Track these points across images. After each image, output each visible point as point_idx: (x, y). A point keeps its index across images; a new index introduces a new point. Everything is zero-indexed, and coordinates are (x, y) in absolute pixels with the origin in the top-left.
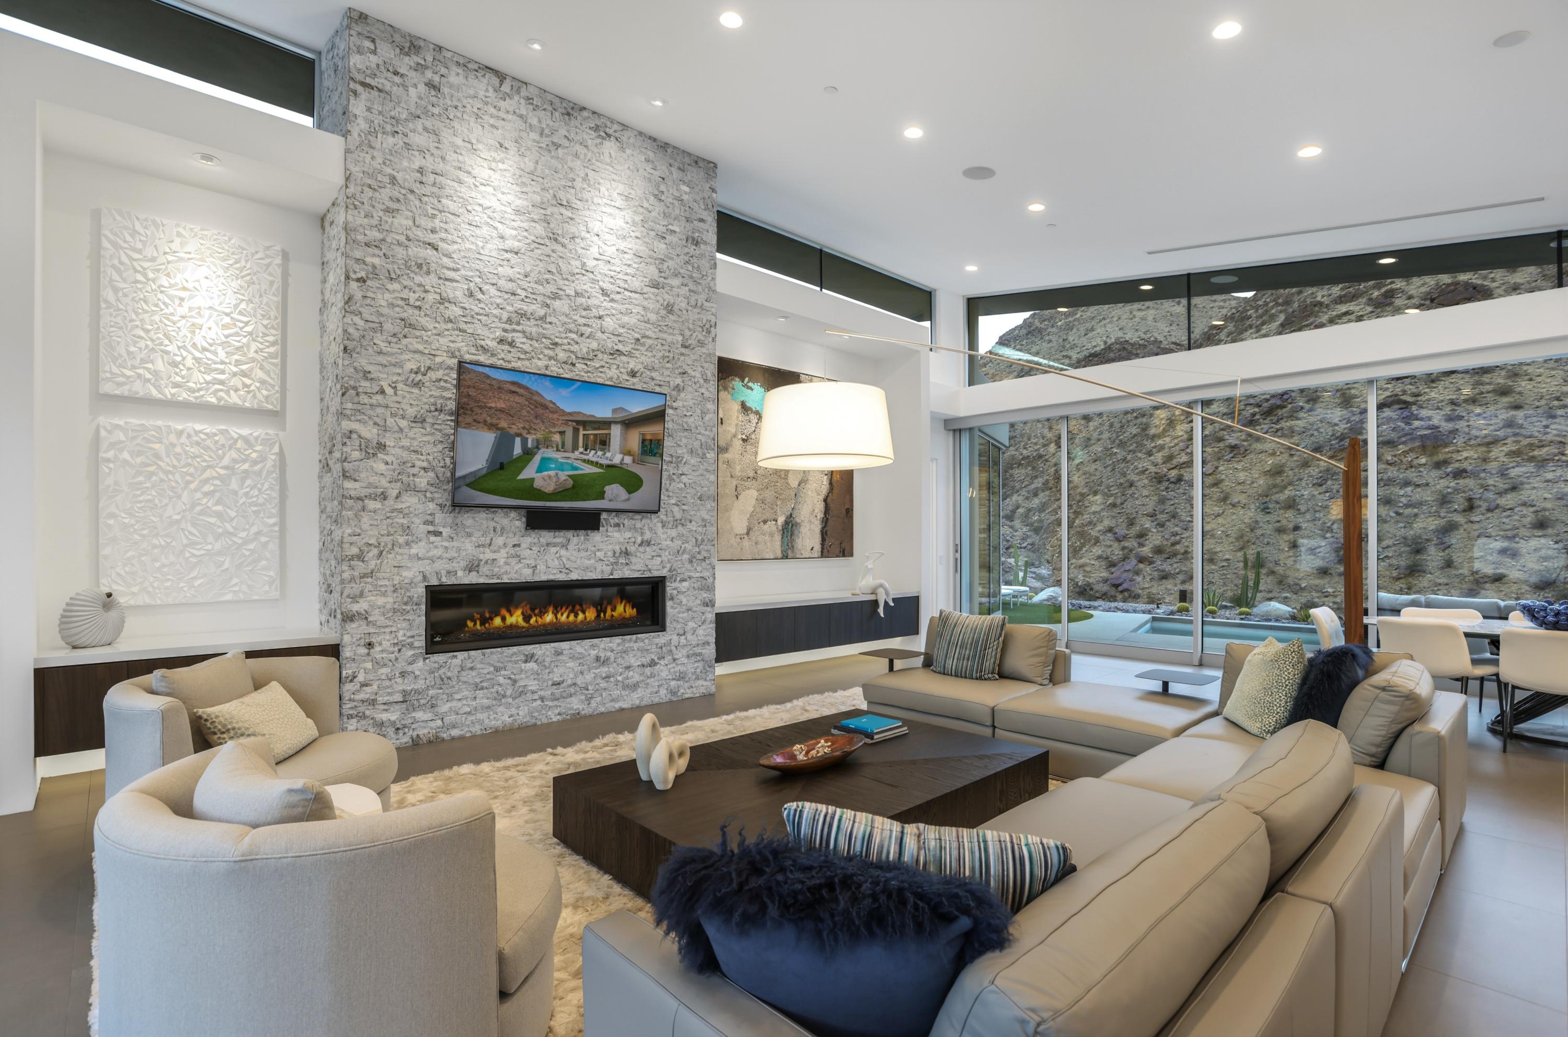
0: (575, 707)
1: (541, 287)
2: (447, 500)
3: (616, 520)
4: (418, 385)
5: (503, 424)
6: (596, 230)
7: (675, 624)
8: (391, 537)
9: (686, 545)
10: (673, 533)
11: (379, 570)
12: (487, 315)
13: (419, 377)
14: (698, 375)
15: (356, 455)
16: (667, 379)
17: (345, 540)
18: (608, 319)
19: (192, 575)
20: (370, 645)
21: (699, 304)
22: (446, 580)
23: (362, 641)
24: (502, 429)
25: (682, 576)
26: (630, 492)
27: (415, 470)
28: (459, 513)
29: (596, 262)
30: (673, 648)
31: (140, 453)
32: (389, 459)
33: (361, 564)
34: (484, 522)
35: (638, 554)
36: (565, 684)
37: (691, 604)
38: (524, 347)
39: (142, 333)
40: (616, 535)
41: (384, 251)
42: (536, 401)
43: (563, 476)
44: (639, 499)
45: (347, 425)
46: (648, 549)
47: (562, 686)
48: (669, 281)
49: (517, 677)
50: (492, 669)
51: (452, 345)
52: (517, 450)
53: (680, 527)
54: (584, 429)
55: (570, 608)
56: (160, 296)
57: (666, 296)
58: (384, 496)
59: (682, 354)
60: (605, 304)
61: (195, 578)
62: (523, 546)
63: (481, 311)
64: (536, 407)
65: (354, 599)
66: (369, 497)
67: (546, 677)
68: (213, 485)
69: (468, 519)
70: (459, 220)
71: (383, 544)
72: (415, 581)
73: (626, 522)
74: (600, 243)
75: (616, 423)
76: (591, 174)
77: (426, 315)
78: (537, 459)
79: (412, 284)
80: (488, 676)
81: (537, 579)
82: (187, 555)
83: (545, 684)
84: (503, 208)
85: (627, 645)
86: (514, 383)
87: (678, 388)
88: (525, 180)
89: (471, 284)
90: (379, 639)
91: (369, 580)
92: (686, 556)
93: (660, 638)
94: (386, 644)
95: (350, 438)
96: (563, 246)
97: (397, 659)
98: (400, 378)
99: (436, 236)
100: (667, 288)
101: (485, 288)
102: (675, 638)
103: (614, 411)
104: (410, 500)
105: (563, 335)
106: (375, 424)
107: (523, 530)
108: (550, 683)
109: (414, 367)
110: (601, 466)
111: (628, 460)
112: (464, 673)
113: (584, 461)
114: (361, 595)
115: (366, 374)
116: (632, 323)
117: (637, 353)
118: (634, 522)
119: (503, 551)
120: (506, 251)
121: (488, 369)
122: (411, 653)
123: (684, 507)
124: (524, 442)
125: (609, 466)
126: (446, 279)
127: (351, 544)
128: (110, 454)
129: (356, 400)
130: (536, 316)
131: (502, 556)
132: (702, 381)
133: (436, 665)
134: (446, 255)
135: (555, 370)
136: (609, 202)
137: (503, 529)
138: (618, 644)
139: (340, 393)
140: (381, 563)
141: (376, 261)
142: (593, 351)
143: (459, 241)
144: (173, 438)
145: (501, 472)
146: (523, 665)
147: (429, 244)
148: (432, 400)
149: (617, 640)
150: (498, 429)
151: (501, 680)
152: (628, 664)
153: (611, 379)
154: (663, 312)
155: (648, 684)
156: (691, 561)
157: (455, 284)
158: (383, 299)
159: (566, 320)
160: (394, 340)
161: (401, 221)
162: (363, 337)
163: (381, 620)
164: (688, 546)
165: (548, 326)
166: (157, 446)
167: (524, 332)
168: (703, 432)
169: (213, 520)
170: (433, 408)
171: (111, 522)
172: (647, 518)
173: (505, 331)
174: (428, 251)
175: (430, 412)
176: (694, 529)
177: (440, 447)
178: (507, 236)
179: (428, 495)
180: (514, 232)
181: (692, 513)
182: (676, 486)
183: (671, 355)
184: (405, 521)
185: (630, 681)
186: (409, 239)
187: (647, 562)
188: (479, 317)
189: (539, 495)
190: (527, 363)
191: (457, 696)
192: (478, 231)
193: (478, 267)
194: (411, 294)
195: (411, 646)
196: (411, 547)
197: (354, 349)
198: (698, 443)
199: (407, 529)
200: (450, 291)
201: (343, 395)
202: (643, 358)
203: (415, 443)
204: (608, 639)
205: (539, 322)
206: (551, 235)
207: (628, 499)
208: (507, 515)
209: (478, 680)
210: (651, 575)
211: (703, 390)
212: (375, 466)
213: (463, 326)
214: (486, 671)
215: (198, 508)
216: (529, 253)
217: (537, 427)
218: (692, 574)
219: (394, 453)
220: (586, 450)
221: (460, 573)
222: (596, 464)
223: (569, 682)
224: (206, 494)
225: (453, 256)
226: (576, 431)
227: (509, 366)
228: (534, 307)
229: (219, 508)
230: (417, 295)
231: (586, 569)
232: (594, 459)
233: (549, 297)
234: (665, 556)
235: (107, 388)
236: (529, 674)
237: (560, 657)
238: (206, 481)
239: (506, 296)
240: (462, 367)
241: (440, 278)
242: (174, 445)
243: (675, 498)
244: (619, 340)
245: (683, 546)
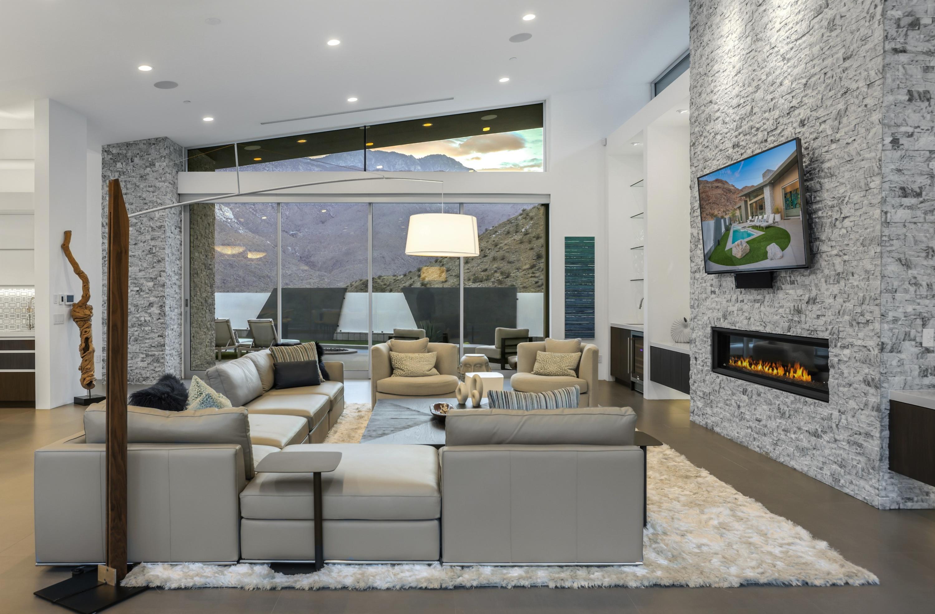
0: (767, 447)
1: (750, 88)
3: (791, 278)
7: (836, 398)
9: (848, 305)
11: (698, 315)
12: (729, 132)
14: (860, 84)
18: (786, 81)
20: (696, 359)
22: (717, 324)
24: (716, 216)
25: (843, 341)
26: (783, 249)
28: (721, 277)
29: (778, 34)
30: (834, 426)
32: (700, 248)
33: (694, 311)
34: (729, 284)
35: (807, 312)
37: (852, 378)
38: (743, 143)
40: (792, 292)
41: (699, 121)
43: (744, 243)
44: (792, 254)
45: (691, 232)
46: (814, 308)
47: (761, 423)
49: (740, 404)
50: (730, 392)
52: (723, 229)
53: (842, 283)
54: (750, 200)
57: (829, 14)
58: (699, 271)
59: (845, 70)
60: (784, 68)
62: (744, 301)
63: (727, 130)
66: (696, 272)
67: (753, 411)
69: (724, 282)
70: (720, 73)
71: (699, 300)
72: (708, 323)
73: (798, 278)
74: (781, 12)
78: (731, 233)
79: (706, 133)
80: (729, 397)
81: (750, 329)
84: (735, 44)
85: (798, 405)
88: (742, 10)
89: (724, 114)
90: (698, 357)
91: (696, 321)
92: (847, 318)
93: (823, 409)
94: (700, 360)
95: (691, 239)
96: (761, 40)
97: (702, 371)
99: (713, 94)
101: (729, 112)
102: (836, 415)
103: (764, 175)
105: (761, 119)
108: (754, 417)
110: (762, 229)
112: (721, 390)
114: (694, 329)
116: (801, 71)
117: (805, 100)
118: (804, 279)
119: (736, 306)
122: (706, 369)
123: (845, 258)
124: (725, 222)
126: (716, 120)
130: (748, 113)
131: (735, 309)
133: (714, 380)
134: (715, 104)
140: (699, 311)
143: (720, 88)
145: (719, 246)
146: (742, 396)
147: (710, 102)
151: (734, 403)
152: (799, 425)
154: (826, 35)
156: (851, 324)
157: (719, 120)
159: (762, 104)
161: (703, 96)
163: (699, 346)
165: (754, 117)
167: (743, 132)
173: (736, 137)
174: (710, 107)
176: (855, 284)
178: (736, 64)
180: (738, 57)
181: (854, 264)
182: (837, 233)
184: (704, 286)
185: (801, 444)
186: (705, 106)
187: (814, 322)
188: (727, 135)
189: (736, 261)
192: (725, 74)
193: (726, 100)
195: (706, 364)
196: (707, 302)
198: (862, 172)
199: (705, 291)
200: (717, 126)
202: (810, 101)
205: (749, 118)
206: (755, 38)
207: (785, 257)
209: (726, 398)
210: (817, 336)
213: (721, 147)
216: (745, 66)
217: (729, 208)
218: (854, 341)
220: (753, 217)
221: (721, 321)
223: (764, 422)
225: (718, 101)
226: (746, 203)
228: (747, 107)
230: (707, 139)
231: (774, 324)
232: (758, 224)
233: (754, 92)
234: (828, 316)
236: (745, 404)
237: (760, 398)
239: (736, 110)
243: (838, 248)
244: (793, 97)
245: (844, 305)
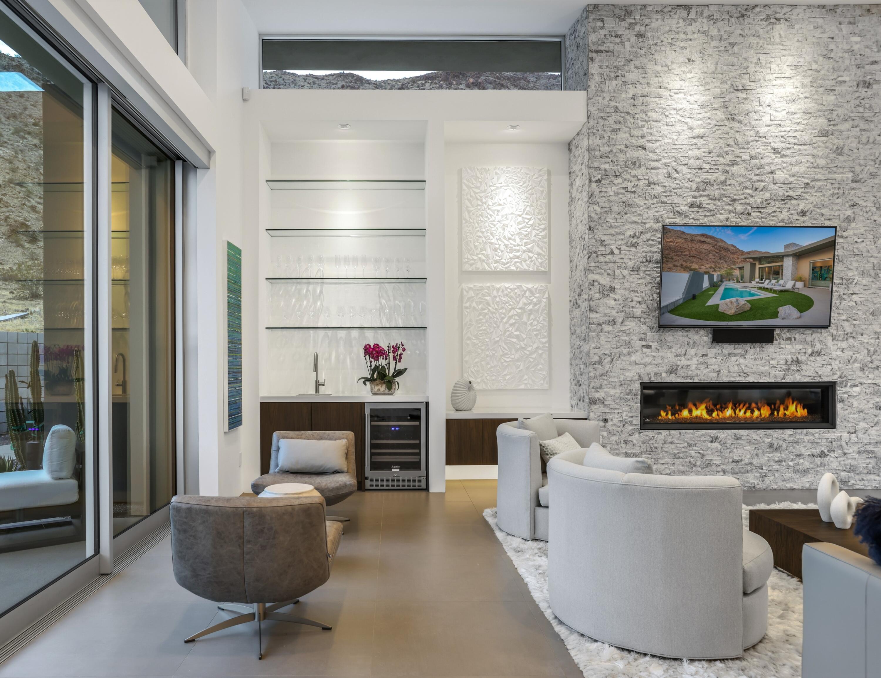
0: (751, 481)
1: (722, 159)
2: (655, 323)
3: (788, 335)
4: (634, 245)
5: (695, 266)
6: (767, 103)
7: (845, 423)
8: (619, 349)
9: (858, 355)
10: (844, 345)
11: (611, 372)
12: (681, 188)
13: (635, 240)
14: (869, 204)
15: (597, 296)
16: (837, 213)
17: (591, 352)
18: (779, 172)
19: (504, 373)
20: (605, 420)
21: (871, 140)
22: (654, 379)
23: (601, 418)
24: (694, 270)
25: (853, 382)
26: (801, 311)
27: (633, 304)
28: (663, 332)
29: (768, 128)
30: (844, 444)
31: (480, 303)
32: (617, 297)
33: (600, 367)
34: (681, 338)
35: (809, 363)
36: (743, 462)
37: (862, 407)
38: (709, 207)
39: (480, 234)
40: (788, 347)
41: (611, 158)
42: (720, 246)
43: (742, 301)
44: (809, 317)
45: (591, 277)
46: (818, 358)
47: (740, 463)
48: (839, 127)
49: (705, 453)
50: (686, 445)
51: (656, 214)
52: (706, 284)
53: (851, 340)
54: (760, 264)
55: (747, 405)
56: (489, 211)
57: (836, 141)
58: (614, 322)
59: (853, 189)
60: (776, 160)
61: (506, 375)
62: (710, 355)
63: (677, 186)
64: (720, 251)
65: (597, 389)
66: (605, 323)
67: (727, 455)
68: (514, 319)
69: (669, 336)
70: (660, 124)
71: (613, 354)
72: (634, 379)
73: (797, 336)
74: (771, 112)
75: (788, 256)
76: (763, 57)
77: (639, 196)
78: (721, 290)
79: (629, 177)
80: (683, 450)
81: (721, 380)
82: (503, 361)
83: (727, 461)
84: (691, 106)
85: (798, 437)
86: (703, 235)
87: (848, 219)
88: (707, 80)
89: (669, 168)
90: (611, 417)
91: (605, 377)
92: (857, 365)
93: (831, 434)
94: (615, 421)
95: (593, 285)
96: (740, 122)
97: (622, 431)
98: (623, 242)
99: (644, 140)
100: (836, 134)
101: (679, 168)
102: (845, 436)
103: (786, 246)
104: (630, 324)
105: (740, 193)
106: (608, 274)
107: (710, 344)
108: (731, 460)
109: (632, 233)
110: (775, 291)
111: (799, 285)
112: (666, 446)
113: (760, 288)
114: (601, 387)
115: (602, 243)
116: (801, 171)
117: (807, 196)
118: (804, 336)
119: (695, 360)
120: (694, 138)
121: (683, 227)
122: (631, 428)
123: (855, 322)
124: (711, 277)
125: (781, 291)
126: (652, 169)
127: (595, 354)
128: (468, 305)
129: (596, 260)
130: (718, 181)
131: (693, 363)
132: (874, 209)
133: (647, 438)
134: (650, 152)
135: (734, 220)
136: (779, 75)
137: (694, 343)
138: (790, 436)
139: (587, 257)
140: (613, 366)
141: (607, 166)
142: (766, 200)
143: (660, 139)
144: (495, 293)
145: (693, 301)
146: (710, 444)
147: (640, 147)
148: (644, 254)
149: (789, 432)
150: (691, 270)
151: (693, 453)
152: (799, 453)
153: (783, 221)
154: (832, 156)
155: (817, 471)
156: (862, 369)
157: (658, 171)
158: (611, 191)
159: (743, 180)
160: (619, 217)
161: (623, 135)
162: (600, 218)
163: (613, 405)
164: (860, 357)
165: (728, 187)
166: (488, 298)
167: (709, 196)
168: (875, 254)
169: (514, 340)
170: (644, 260)
171: (468, 342)
172: (818, 332)
173: (694, 197)
174: (640, 151)
175: (643, 263)
176: (866, 341)
177: (650, 286)
178: (695, 127)
179: (642, 320)
180: (700, 122)
181: (864, 327)
182: (845, 304)
183: (841, 191)
184: (627, 339)
185: (801, 467)
186: (627, 147)
187: (818, 370)
188: (675, 191)
189: (723, 316)
190: (711, 219)
191: (661, 461)
192: (673, 129)
193: (674, 155)
194: (629, 184)
195: (631, 423)
196: (631, 356)
197: (595, 227)
198: (871, 265)
199: (628, 344)
200: (655, 176)
201: (589, 257)
202: (813, 199)
203: (633, 285)
204: (781, 431)
205: (721, 186)
206: (729, 116)
207: (800, 317)
208: (697, 332)
209: (676, 452)
210: (821, 380)
211: (875, 218)
212: (608, 302)
213: (664, 199)
214: (682, 446)
215: (508, 333)
216: (712, 135)
217: (721, 266)
218: (864, 381)
219: (620, 293)
220: (762, 280)
221: (664, 375)
222: (771, 290)
223: (747, 461)
224: (511, 325)
225: (656, 151)
226: (753, 266)
227: (698, 223)
228: (716, 175)
229: (517, 333)
230: (633, 184)
231: (762, 374)
232: (769, 287)
233: (728, 165)
234: (835, 364)
235: (466, 267)
236: (714, 451)
237: (739, 441)
238: (511, 317)
239: (695, 171)
240: (665, 229)
241: (648, 169)
242: (495, 297)
243: (845, 315)
244: (789, 188)
245: (854, 356)
